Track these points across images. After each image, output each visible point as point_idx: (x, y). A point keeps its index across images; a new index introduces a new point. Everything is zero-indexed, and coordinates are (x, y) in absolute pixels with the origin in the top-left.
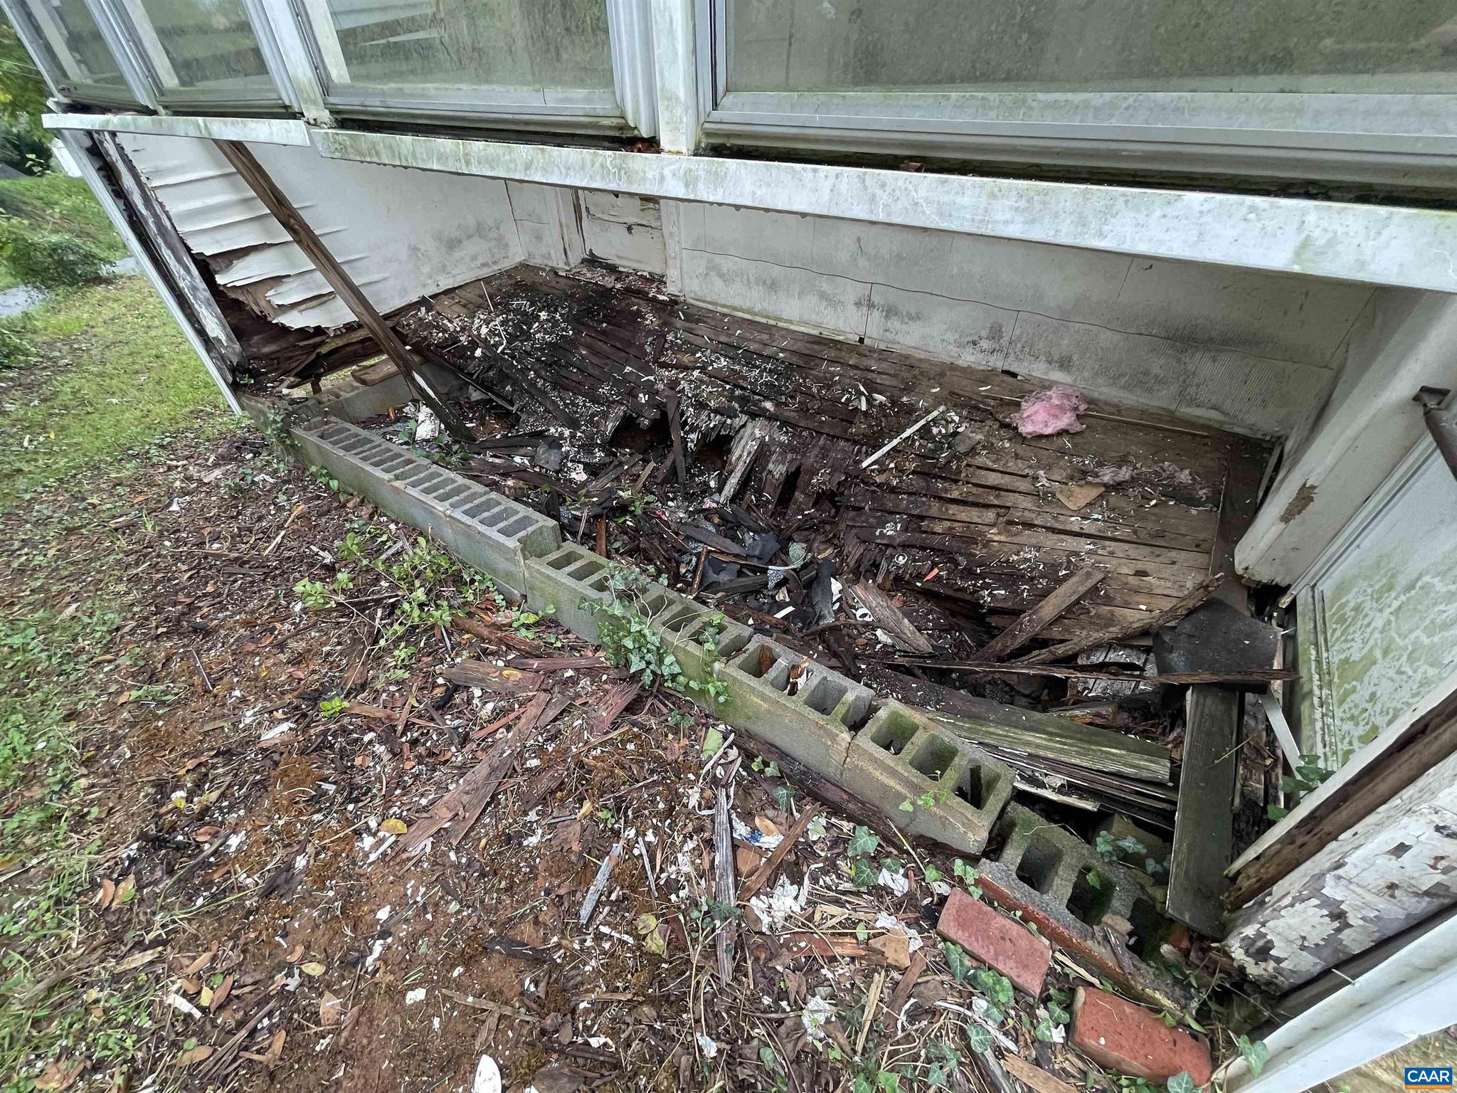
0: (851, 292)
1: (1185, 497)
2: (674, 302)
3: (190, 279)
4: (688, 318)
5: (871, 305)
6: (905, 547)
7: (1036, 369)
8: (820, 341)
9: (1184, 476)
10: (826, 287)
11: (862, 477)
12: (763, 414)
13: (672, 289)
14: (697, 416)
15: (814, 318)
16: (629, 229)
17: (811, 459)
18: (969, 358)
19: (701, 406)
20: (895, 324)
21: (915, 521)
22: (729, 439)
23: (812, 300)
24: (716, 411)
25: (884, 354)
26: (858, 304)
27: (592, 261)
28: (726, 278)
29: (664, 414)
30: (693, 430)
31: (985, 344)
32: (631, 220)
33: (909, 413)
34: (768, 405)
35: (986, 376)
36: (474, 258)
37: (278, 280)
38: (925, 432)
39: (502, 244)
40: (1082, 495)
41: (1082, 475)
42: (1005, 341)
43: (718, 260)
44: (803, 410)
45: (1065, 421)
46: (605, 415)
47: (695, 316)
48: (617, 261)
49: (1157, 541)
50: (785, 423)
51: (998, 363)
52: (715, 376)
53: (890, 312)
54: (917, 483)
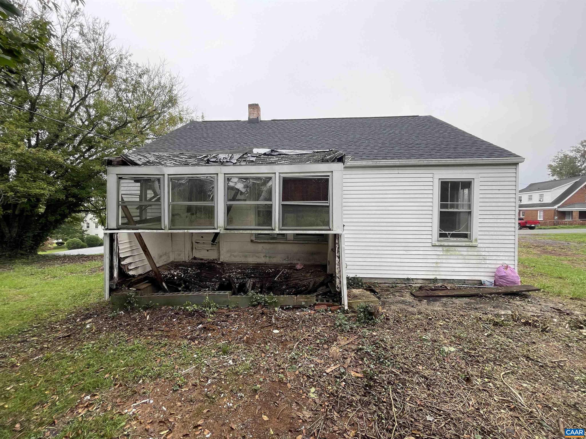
0: (262, 255)
1: (321, 272)
2: (222, 263)
3: (116, 263)
4: (227, 265)
5: (266, 257)
6: (287, 289)
7: (295, 262)
8: (258, 264)
9: (319, 270)
10: (257, 255)
11: (275, 282)
12: (252, 277)
13: (221, 260)
14: (237, 280)
15: (255, 261)
16: (208, 251)
17: (264, 282)
18: (285, 262)
19: (237, 279)
20: (271, 259)
21: (287, 285)
22: (245, 283)
23: (255, 258)
24: (241, 279)
25: (270, 264)
26: (264, 257)
27: (195, 258)
28: (235, 257)
29: (230, 281)
30: (237, 283)
31: (287, 259)
32: (208, 249)
33: (279, 271)
34: (253, 275)
35: (289, 264)
36: (164, 260)
37: (131, 263)
38: (283, 273)
39: (169, 257)
40: (309, 275)
41: (308, 273)
42: (289, 258)
43: (233, 253)
44: (260, 275)
45: (302, 266)
46: (215, 285)
47: (228, 264)
48: (203, 258)
49: (320, 276)
50: (257, 277)
51: (289, 262)
52: (239, 273)
53: (270, 257)
54: (285, 280)
